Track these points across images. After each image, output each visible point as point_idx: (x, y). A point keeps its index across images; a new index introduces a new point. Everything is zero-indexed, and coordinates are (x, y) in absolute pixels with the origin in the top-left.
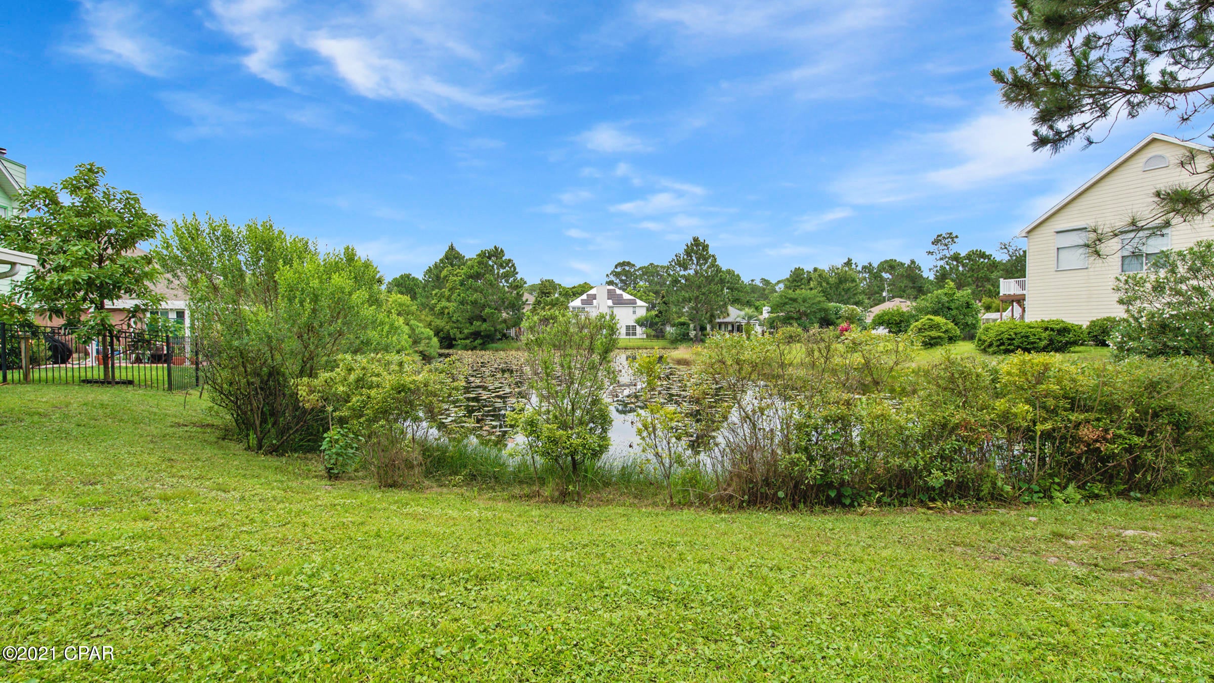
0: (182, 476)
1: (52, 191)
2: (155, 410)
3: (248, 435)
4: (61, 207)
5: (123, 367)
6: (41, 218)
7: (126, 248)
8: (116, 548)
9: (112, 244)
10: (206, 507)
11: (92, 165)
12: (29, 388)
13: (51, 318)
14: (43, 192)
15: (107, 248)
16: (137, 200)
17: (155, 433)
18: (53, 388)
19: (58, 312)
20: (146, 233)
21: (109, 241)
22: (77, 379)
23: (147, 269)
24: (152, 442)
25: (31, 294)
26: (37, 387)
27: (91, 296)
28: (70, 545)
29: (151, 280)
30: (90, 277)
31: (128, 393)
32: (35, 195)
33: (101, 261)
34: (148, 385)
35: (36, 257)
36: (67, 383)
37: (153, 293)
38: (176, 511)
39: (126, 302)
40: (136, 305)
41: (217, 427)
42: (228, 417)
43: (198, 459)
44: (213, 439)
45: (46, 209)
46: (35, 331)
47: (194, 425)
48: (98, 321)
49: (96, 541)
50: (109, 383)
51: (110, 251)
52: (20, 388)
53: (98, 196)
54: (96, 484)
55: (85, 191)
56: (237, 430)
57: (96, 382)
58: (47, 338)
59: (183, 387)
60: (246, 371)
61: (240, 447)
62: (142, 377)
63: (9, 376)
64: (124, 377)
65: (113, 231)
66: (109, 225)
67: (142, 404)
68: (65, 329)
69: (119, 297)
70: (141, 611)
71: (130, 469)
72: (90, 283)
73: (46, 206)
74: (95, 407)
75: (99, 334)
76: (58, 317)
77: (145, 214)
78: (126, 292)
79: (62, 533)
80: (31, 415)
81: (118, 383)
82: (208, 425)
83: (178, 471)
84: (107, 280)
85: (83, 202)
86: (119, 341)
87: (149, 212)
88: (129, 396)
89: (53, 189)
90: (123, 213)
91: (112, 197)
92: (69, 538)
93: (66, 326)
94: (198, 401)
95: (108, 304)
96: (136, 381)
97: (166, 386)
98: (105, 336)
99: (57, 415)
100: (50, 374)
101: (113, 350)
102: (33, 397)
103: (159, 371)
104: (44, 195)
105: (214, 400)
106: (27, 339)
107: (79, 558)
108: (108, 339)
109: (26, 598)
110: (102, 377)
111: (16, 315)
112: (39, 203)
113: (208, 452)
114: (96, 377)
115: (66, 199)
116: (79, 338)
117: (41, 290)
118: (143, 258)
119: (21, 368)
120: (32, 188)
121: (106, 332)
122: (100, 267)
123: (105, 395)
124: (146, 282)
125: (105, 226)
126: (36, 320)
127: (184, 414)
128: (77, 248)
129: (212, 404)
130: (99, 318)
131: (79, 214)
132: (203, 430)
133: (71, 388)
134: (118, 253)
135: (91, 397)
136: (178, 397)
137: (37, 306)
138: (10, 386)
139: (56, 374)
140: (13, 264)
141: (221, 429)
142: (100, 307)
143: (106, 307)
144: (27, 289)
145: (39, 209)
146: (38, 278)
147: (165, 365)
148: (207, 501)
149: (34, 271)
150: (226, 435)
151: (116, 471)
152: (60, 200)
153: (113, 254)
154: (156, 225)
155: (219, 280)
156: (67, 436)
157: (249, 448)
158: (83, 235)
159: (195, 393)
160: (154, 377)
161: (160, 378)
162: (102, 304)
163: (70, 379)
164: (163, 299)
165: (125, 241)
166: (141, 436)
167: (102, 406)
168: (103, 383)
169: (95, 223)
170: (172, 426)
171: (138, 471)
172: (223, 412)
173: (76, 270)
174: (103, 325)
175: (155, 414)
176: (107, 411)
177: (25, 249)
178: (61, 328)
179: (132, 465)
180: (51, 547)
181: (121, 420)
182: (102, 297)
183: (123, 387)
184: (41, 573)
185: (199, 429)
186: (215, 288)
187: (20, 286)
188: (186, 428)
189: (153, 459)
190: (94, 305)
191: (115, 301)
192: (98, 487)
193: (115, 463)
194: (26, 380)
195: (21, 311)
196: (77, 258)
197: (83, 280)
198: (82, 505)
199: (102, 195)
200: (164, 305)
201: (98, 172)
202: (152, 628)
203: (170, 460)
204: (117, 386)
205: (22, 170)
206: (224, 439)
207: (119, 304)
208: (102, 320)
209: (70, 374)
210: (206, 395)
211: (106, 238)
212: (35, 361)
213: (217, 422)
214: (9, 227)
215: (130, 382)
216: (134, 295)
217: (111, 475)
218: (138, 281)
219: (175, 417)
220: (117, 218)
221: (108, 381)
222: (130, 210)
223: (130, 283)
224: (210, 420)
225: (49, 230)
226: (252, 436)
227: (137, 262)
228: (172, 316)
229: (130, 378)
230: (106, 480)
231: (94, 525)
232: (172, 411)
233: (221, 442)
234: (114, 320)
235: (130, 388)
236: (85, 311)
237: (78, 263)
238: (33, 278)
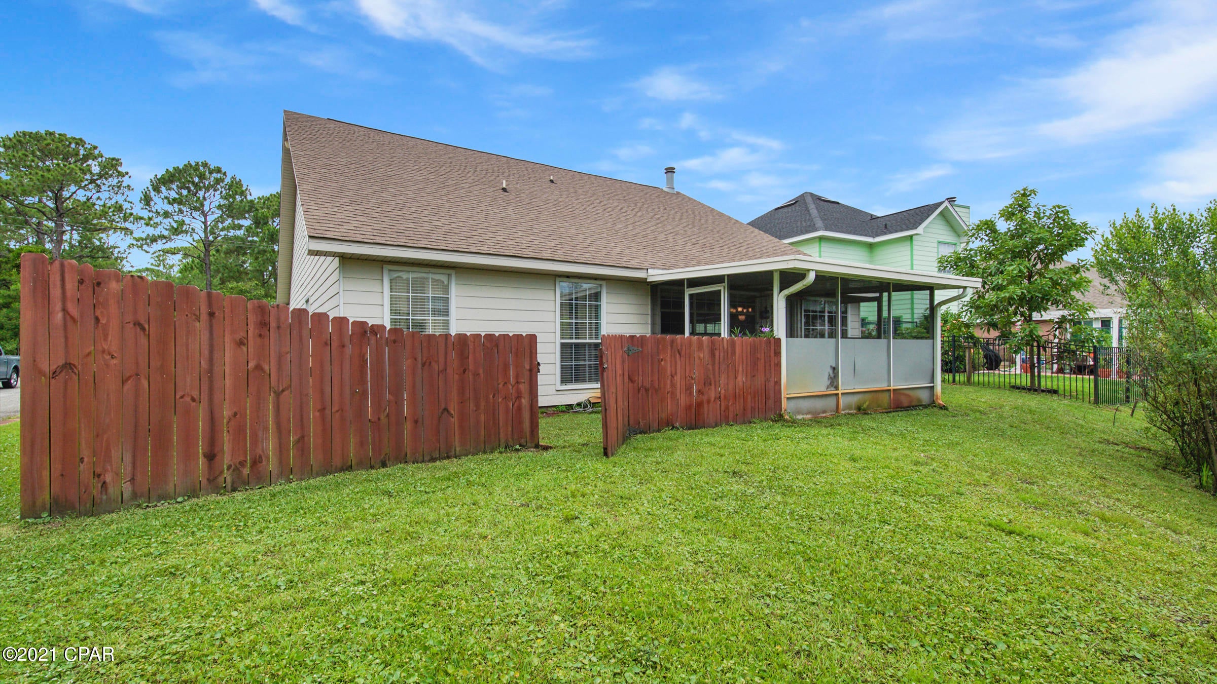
0: (1118, 500)
1: (992, 222)
2: (1081, 422)
3: (1199, 470)
4: (999, 234)
5: (1048, 377)
6: (983, 246)
7: (1054, 261)
8: (1061, 554)
9: (1041, 259)
10: (1155, 544)
11: (1025, 190)
12: (970, 389)
13: (988, 331)
14: (985, 224)
15: (1036, 264)
16: (1066, 212)
17: (1083, 445)
18: (989, 391)
19: (994, 325)
20: (1077, 242)
21: (1039, 257)
22: (1007, 385)
23: (1074, 279)
24: (1080, 455)
25: (973, 310)
26: (976, 388)
27: (1022, 310)
28: (1018, 535)
29: (1077, 289)
30: (1022, 293)
31: (1053, 402)
32: (979, 228)
33: (1030, 277)
34: (1072, 396)
35: (981, 280)
36: (999, 387)
37: (1080, 303)
38: (1119, 536)
39: (1053, 314)
40: (1063, 316)
41: (1155, 453)
42: (1171, 443)
43: (1134, 485)
44: (1150, 465)
45: (987, 238)
46: (976, 342)
47: (1126, 445)
48: (1027, 332)
49: (1041, 539)
50: (1035, 390)
51: (1039, 266)
52: (966, 389)
53: (1030, 217)
54: (1032, 484)
55: (1019, 215)
56: (1183, 461)
57: (1024, 389)
58: (985, 349)
59: (1112, 401)
60: (1199, 390)
61: (1187, 483)
62: (1067, 388)
63: (957, 378)
64: (1049, 386)
65: (1041, 247)
66: (1039, 241)
67: (1068, 415)
68: (999, 340)
69: (1046, 309)
70: (1094, 629)
71: (1062, 477)
72: (1022, 298)
73: (987, 235)
74: (1024, 412)
75: (1027, 344)
76: (994, 330)
77: (1074, 224)
78: (1052, 304)
79: (1010, 521)
80: (975, 411)
81: (1043, 391)
82: (1143, 448)
83: (1113, 492)
84: (1037, 294)
85: (1016, 225)
86: (1045, 351)
87: (1078, 221)
88: (1055, 405)
89: (993, 219)
90: (1053, 228)
91: (1042, 215)
92: (1017, 528)
93: (999, 338)
94: (1129, 419)
95: (1036, 316)
96: (1061, 391)
97: (1092, 398)
98: (1032, 346)
99: (994, 415)
100: (986, 379)
101: (1039, 359)
102: (974, 397)
103: (1085, 382)
104: (986, 226)
105: (1151, 421)
106: (970, 348)
107: (1028, 550)
108: (1035, 349)
109: (988, 567)
110: (1029, 384)
111: (963, 329)
112: (982, 235)
113: (1147, 480)
114: (1024, 383)
115: (1003, 226)
116: (1011, 348)
117: (982, 307)
118: (1070, 269)
119: (965, 371)
120: (977, 223)
121: (1034, 342)
122: (1030, 282)
123: (1033, 401)
124: (1073, 293)
125: (1035, 243)
126: (978, 333)
127: (1114, 430)
128: (1012, 268)
129: (1149, 425)
130: (1028, 330)
131: (1013, 237)
132: (1137, 452)
133: (1002, 392)
134: (1046, 267)
135: (1020, 402)
136: (1106, 412)
137: (978, 321)
138: (958, 386)
139: (992, 379)
140: (965, 288)
141: (1161, 456)
142: (1028, 319)
143: (1033, 319)
144: (971, 307)
145: (981, 240)
146: (979, 297)
147: (1092, 377)
148: (1154, 536)
149: (977, 292)
150: (1166, 464)
151: (1048, 476)
152: (998, 228)
153: (1041, 269)
154: (1086, 233)
155: (1165, 283)
156: (1002, 434)
157: (1200, 486)
158: (1016, 255)
159: (1126, 410)
160: (1080, 388)
161: (1086, 390)
162: (1030, 316)
163: (1002, 384)
164: (1090, 308)
165: (1054, 254)
166: (1069, 446)
167: (1031, 411)
168: (1029, 390)
169: (1027, 242)
170: (1100, 442)
171: (1070, 482)
172: (1163, 436)
173: (1011, 287)
174: (1031, 336)
175: (1082, 427)
176: (1035, 417)
177: (972, 275)
178: (996, 340)
179: (1063, 474)
180: (1003, 531)
181: (1048, 428)
182: (1031, 310)
183: (1049, 395)
184: (998, 550)
185: (1132, 451)
186: (1161, 292)
187: (967, 306)
188: (1117, 448)
189: (1083, 473)
190: (1023, 318)
191: (1043, 313)
192: (1035, 487)
193: (1047, 468)
194: (969, 382)
195: (967, 326)
196: (1012, 277)
197: (1017, 296)
198: (1023, 500)
199: (1033, 214)
200: (1091, 314)
201: (1030, 195)
202: (1108, 654)
203: (1102, 478)
204: (1042, 394)
205: (967, 210)
206: (1164, 468)
207: (1046, 316)
208: (1031, 331)
209: (1002, 379)
210: (1140, 413)
211: (1035, 255)
212: (974, 368)
213: (1155, 446)
214: (960, 258)
215: (1055, 392)
216: (1061, 306)
217: (1044, 479)
218: (1066, 291)
219: (1104, 433)
220: (1047, 234)
221: (1034, 389)
222: (1059, 223)
223: (1057, 295)
224: (1145, 443)
225: (989, 255)
226: (1205, 472)
227: (1064, 273)
228: (1097, 325)
229: (1055, 387)
230: (1041, 483)
231: (1036, 523)
232: (1100, 426)
233: (1161, 471)
234: (1041, 331)
235: (1055, 397)
236: (1014, 323)
237: (1013, 281)
238: (976, 297)
